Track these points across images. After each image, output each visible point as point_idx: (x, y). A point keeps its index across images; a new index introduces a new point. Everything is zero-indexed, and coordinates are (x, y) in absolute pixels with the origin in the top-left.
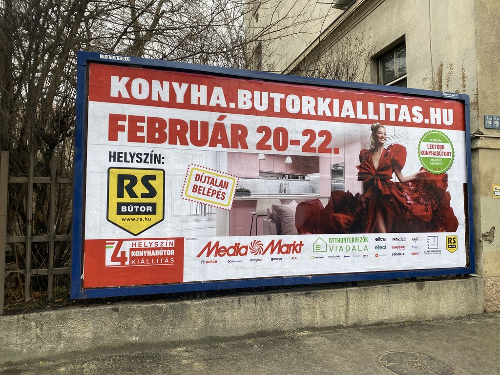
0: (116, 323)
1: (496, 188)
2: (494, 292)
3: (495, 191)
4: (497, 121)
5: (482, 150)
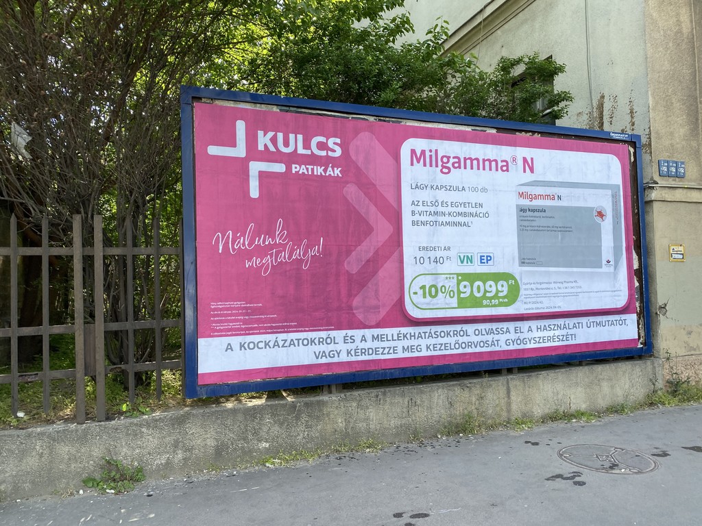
0: (242, 427)
1: (673, 249)
3: (672, 252)
4: (673, 166)
5: (657, 203)
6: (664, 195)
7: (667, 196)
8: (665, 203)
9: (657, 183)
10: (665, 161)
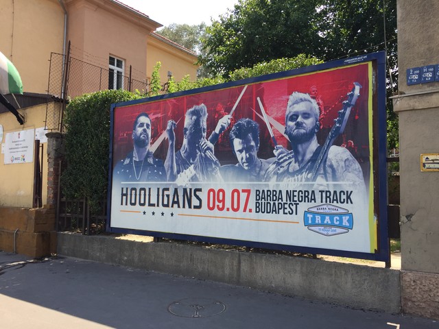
1: (427, 158)
2: (417, 291)
3: (424, 161)
4: (428, 72)
5: (404, 113)
6: (411, 104)
7: (417, 104)
8: (417, 111)
9: (404, 94)
10: (415, 69)
